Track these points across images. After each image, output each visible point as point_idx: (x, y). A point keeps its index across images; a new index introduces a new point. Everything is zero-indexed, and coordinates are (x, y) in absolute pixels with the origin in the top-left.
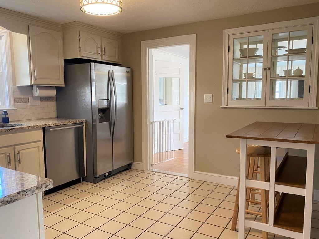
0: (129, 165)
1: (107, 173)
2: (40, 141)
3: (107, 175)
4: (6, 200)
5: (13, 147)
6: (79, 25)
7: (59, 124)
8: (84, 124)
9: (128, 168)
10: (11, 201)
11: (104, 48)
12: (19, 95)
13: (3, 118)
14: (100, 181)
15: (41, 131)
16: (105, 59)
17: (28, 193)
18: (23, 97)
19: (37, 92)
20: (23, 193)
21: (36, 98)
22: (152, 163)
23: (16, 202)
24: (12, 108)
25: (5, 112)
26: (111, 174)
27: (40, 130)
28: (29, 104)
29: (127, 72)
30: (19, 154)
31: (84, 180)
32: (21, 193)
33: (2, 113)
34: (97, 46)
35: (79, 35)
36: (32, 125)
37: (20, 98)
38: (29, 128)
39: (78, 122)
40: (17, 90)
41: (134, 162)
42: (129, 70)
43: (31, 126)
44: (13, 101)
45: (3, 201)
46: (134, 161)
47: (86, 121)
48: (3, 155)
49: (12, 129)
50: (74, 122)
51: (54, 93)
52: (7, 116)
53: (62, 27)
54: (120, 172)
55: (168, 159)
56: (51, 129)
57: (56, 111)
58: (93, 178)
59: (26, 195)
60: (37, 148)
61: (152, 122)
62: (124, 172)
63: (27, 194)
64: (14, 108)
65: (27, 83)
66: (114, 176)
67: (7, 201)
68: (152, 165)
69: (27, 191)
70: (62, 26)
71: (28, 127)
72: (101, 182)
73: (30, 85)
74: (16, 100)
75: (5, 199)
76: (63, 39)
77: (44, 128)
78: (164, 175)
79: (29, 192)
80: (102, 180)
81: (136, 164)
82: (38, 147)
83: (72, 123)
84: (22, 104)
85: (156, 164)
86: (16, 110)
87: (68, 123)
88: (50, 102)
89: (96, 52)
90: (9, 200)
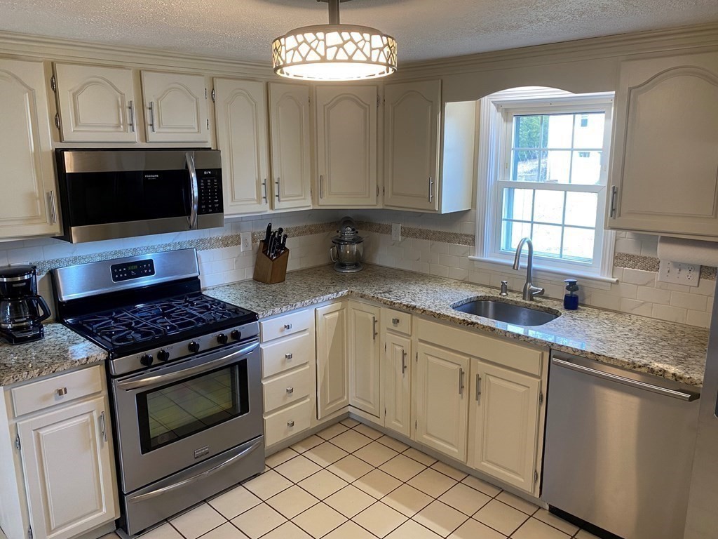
28: (658, 276)
74: (620, 259)
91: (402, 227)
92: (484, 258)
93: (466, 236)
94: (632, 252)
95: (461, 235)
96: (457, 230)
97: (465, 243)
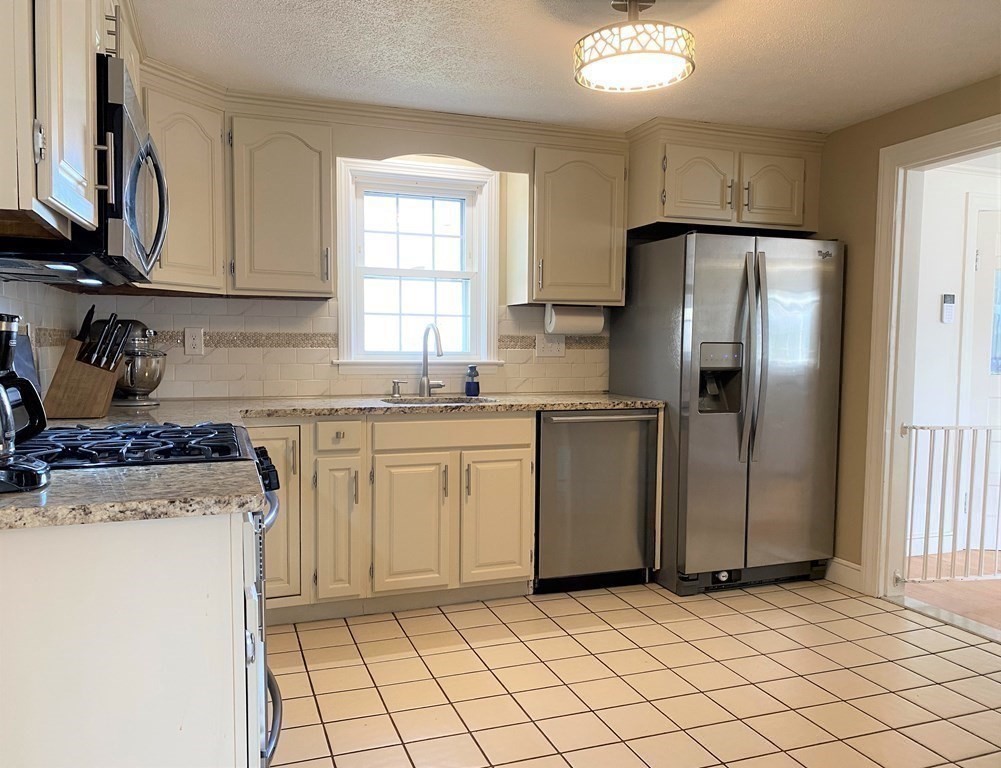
0: (814, 563)
1: (726, 574)
2: (528, 446)
3: (724, 579)
4: (143, 509)
5: (459, 452)
6: (665, 127)
7: (579, 407)
8: (661, 414)
9: (811, 572)
10: (153, 513)
11: (747, 187)
12: (511, 330)
13: (468, 384)
14: (699, 593)
15: (530, 419)
16: (750, 219)
17: (194, 507)
18: (521, 334)
19: (553, 322)
20: (182, 505)
21: (552, 338)
22: (899, 575)
23: (163, 521)
24: (492, 361)
25: (473, 369)
26: (738, 581)
27: (528, 417)
28: (535, 352)
29: (825, 255)
30: (468, 470)
31: (655, 578)
32: (177, 503)
33: (465, 372)
34: (723, 182)
35: (665, 157)
36: (508, 403)
37: (512, 337)
38: (499, 408)
39: (638, 405)
40: (508, 316)
41: (836, 559)
42: (831, 248)
43: (505, 406)
44: (497, 343)
45: (135, 510)
46: (834, 556)
47: (666, 404)
48: (433, 468)
49: (457, 407)
50: (627, 405)
51: (596, 324)
52: (475, 380)
53: (626, 141)
54: (777, 580)
55: (979, 574)
56: (555, 419)
57: (607, 374)
58: (676, 579)
59: (188, 511)
60: (516, 464)
61: (905, 430)
62: (792, 584)
63: (189, 508)
64: (496, 361)
65: (522, 298)
66: (750, 590)
67: (145, 512)
68: (897, 580)
69: (192, 502)
70: (626, 139)
71: (497, 406)
72: (702, 596)
73: (526, 302)
74: (504, 341)
75: (140, 506)
76: (628, 175)
77: (538, 414)
78: (930, 623)
79: (197, 506)
80: (707, 590)
81: (839, 568)
82: (521, 460)
83: (621, 406)
84: (517, 353)
85: (917, 580)
86: (502, 365)
87: (609, 407)
88: (592, 348)
89: (717, 200)
90: (149, 510)
91: (205, 334)
92: (353, 360)
93: (325, 335)
94: (512, 333)
95: (315, 335)
96: (307, 328)
97: (323, 344)
